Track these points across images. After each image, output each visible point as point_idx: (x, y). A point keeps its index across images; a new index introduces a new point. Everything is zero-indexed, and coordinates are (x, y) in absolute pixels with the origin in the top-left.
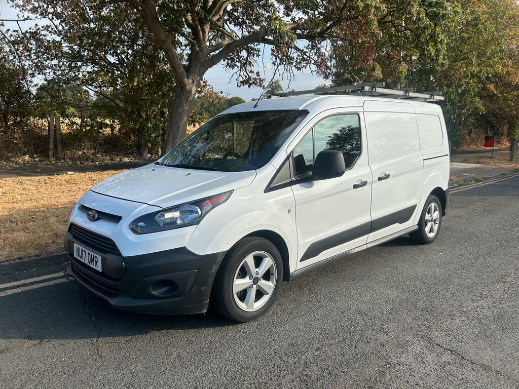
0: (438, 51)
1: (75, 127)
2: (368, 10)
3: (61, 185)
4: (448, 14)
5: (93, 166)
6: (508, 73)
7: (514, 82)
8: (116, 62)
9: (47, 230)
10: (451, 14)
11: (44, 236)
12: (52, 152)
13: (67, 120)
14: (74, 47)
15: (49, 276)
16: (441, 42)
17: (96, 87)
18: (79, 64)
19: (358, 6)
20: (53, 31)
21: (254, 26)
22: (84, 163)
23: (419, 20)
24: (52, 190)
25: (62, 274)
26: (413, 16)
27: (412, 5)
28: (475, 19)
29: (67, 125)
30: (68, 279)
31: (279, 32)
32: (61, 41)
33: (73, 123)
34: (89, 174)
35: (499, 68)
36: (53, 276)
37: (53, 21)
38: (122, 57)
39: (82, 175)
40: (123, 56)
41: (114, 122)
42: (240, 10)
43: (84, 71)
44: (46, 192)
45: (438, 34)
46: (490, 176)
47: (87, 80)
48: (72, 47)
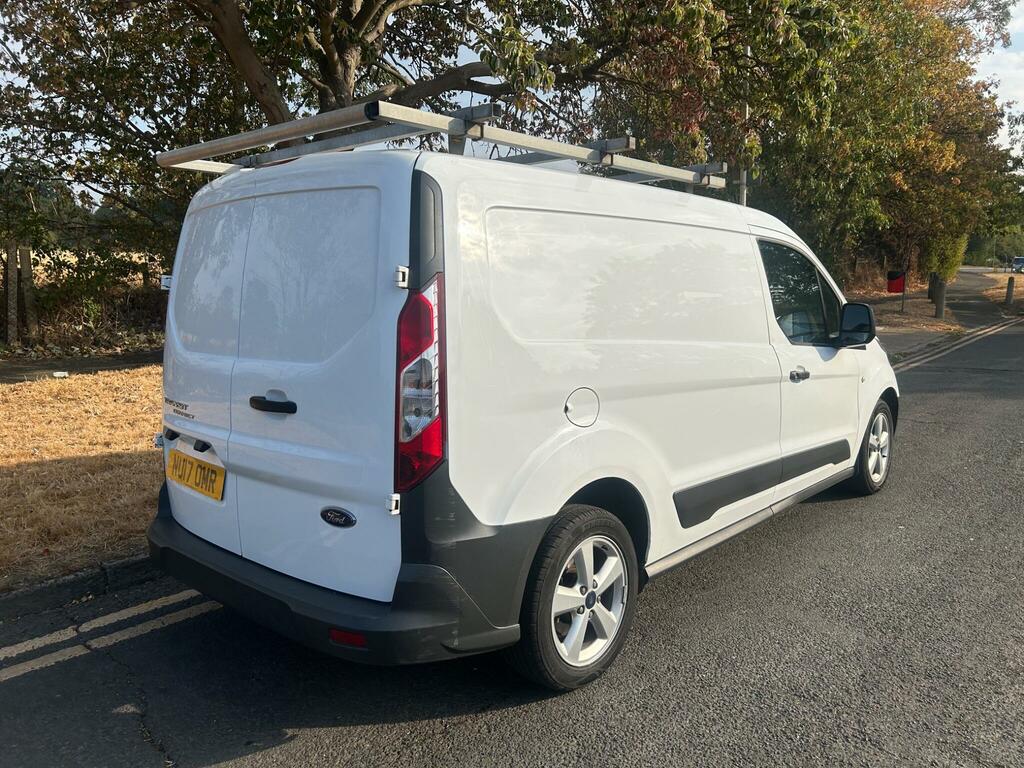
0: (821, 106)
1: (65, 272)
2: (693, 23)
3: (42, 403)
4: (841, 33)
5: (110, 355)
6: (927, 151)
7: (938, 167)
8: (150, 130)
9: (24, 521)
10: (846, 34)
11: (17, 537)
12: (15, 329)
13: (48, 259)
14: (55, 100)
15: (38, 643)
16: (827, 89)
17: (106, 186)
18: (68, 135)
19: (673, 14)
20: (9, 66)
21: (443, 58)
22: (88, 352)
23: (787, 43)
24: (23, 418)
25: (69, 633)
26: (777, 36)
27: (776, 14)
28: (866, 46)
29: (48, 268)
30: (88, 647)
31: (523, 65)
32: (29, 85)
33: (61, 265)
34: (103, 377)
35: (911, 140)
36: (48, 640)
37: (8, 43)
38: (165, 122)
39: (89, 378)
40: (167, 119)
41: (152, 259)
42: (411, 23)
43: (80, 152)
44: (10, 424)
45: (823, 74)
46: (911, 350)
47: (88, 171)
48: (50, 100)
